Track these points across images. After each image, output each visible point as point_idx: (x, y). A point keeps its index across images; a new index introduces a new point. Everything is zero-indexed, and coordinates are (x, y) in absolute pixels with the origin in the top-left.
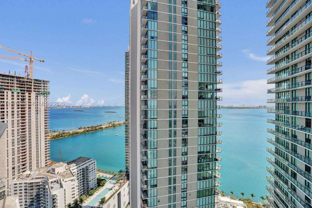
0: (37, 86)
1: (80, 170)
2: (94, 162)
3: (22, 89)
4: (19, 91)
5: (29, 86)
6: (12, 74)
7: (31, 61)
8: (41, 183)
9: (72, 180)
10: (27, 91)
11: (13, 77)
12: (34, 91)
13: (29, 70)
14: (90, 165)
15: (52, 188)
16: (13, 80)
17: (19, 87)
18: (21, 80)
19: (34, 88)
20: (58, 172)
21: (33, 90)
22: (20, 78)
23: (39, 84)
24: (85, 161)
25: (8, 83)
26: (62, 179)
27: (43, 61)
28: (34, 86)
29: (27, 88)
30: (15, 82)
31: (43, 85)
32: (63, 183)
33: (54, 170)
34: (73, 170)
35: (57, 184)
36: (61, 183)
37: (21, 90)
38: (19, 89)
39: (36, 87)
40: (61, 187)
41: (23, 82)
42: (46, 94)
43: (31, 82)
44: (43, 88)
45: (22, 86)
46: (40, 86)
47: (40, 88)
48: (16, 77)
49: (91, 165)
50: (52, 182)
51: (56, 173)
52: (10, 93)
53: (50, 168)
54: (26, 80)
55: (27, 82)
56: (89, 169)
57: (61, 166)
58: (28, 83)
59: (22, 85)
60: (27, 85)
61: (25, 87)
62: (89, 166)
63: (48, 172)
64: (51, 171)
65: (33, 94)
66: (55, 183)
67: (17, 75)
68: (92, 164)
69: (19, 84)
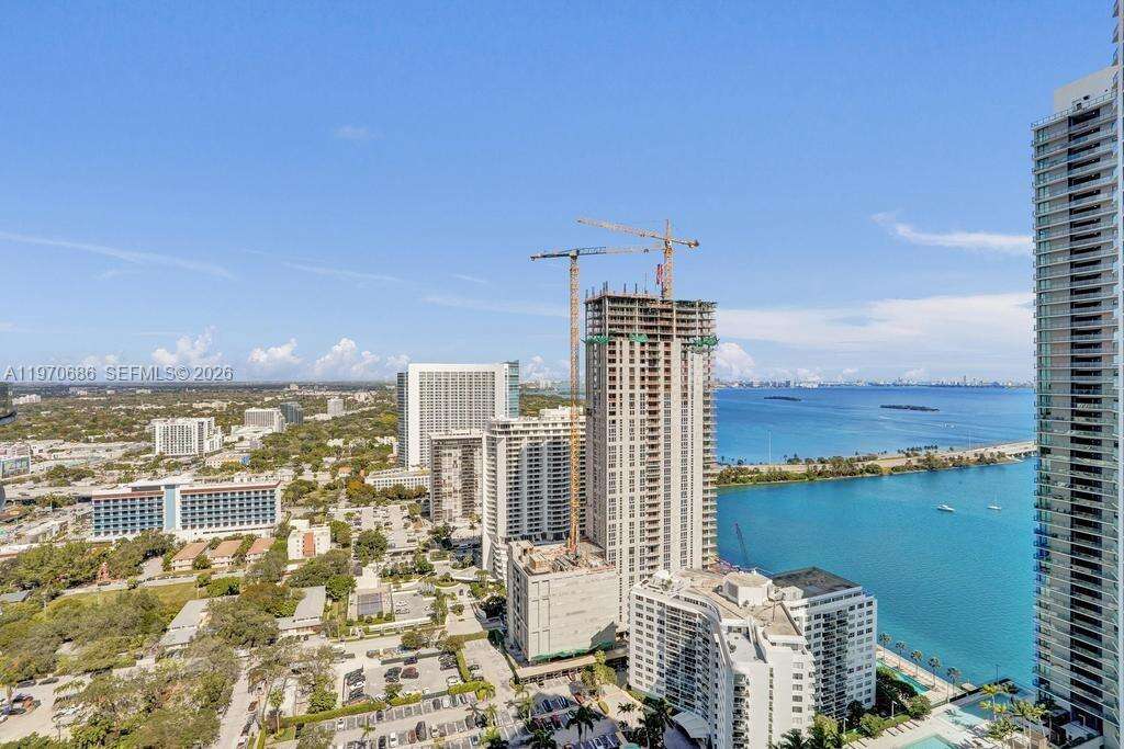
0: (683, 321)
1: (817, 617)
2: (870, 604)
3: (650, 332)
4: (644, 339)
5: (667, 323)
6: (630, 294)
7: (668, 250)
8: (698, 619)
9: (794, 647)
10: (663, 337)
11: (632, 301)
12: (679, 337)
13: (664, 278)
14: (852, 608)
15: (733, 648)
16: (632, 310)
17: (646, 327)
18: (648, 306)
19: (678, 329)
20: (746, 603)
21: (675, 332)
22: (648, 300)
23: (688, 313)
24: (832, 590)
25: (622, 318)
26: (760, 630)
27: (697, 244)
28: (678, 321)
29: (663, 328)
30: (637, 314)
31: (698, 317)
32: (764, 643)
33: (734, 590)
34: (792, 608)
35: (745, 640)
36: (757, 644)
37: (649, 336)
38: (645, 332)
39: (684, 325)
40: (761, 656)
41: (654, 311)
42: (708, 343)
43: (670, 311)
44: (698, 325)
45: (651, 324)
46: (693, 321)
47: (692, 325)
48: (639, 299)
49: (857, 611)
50: (730, 629)
51: (740, 603)
52: (626, 343)
53: (724, 580)
54: (659, 306)
55: (662, 311)
56: (850, 622)
57: (756, 584)
58: (665, 315)
59: (651, 319)
60: (662, 319)
61: (656, 327)
62: (851, 613)
63: (716, 590)
64: (726, 592)
65: (676, 345)
66: (738, 635)
67: (641, 295)
68: (861, 606)
69: (646, 319)
